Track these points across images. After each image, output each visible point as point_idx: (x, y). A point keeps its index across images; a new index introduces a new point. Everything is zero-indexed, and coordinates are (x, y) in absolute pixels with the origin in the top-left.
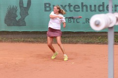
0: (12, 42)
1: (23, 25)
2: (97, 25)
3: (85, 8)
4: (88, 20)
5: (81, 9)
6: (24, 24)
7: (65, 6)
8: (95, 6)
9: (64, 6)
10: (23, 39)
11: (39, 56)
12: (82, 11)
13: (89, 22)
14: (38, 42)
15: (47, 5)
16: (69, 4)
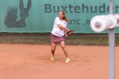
0: (12, 43)
1: (23, 27)
2: (98, 26)
3: (85, 9)
4: (88, 22)
5: (81, 10)
6: (25, 26)
7: (66, 7)
8: (96, 7)
9: (64, 7)
10: (23, 41)
11: (39, 58)
12: (83, 12)
13: (89, 24)
14: (38, 43)
15: (48, 6)
16: (70, 5)
